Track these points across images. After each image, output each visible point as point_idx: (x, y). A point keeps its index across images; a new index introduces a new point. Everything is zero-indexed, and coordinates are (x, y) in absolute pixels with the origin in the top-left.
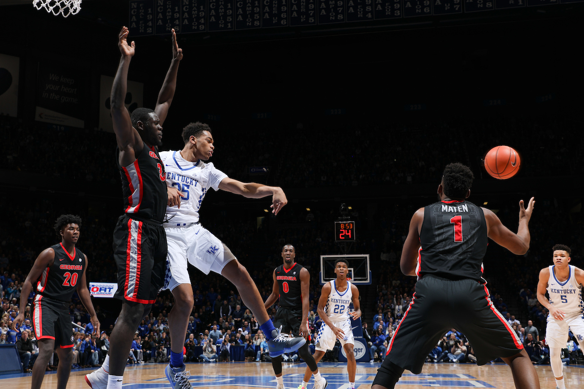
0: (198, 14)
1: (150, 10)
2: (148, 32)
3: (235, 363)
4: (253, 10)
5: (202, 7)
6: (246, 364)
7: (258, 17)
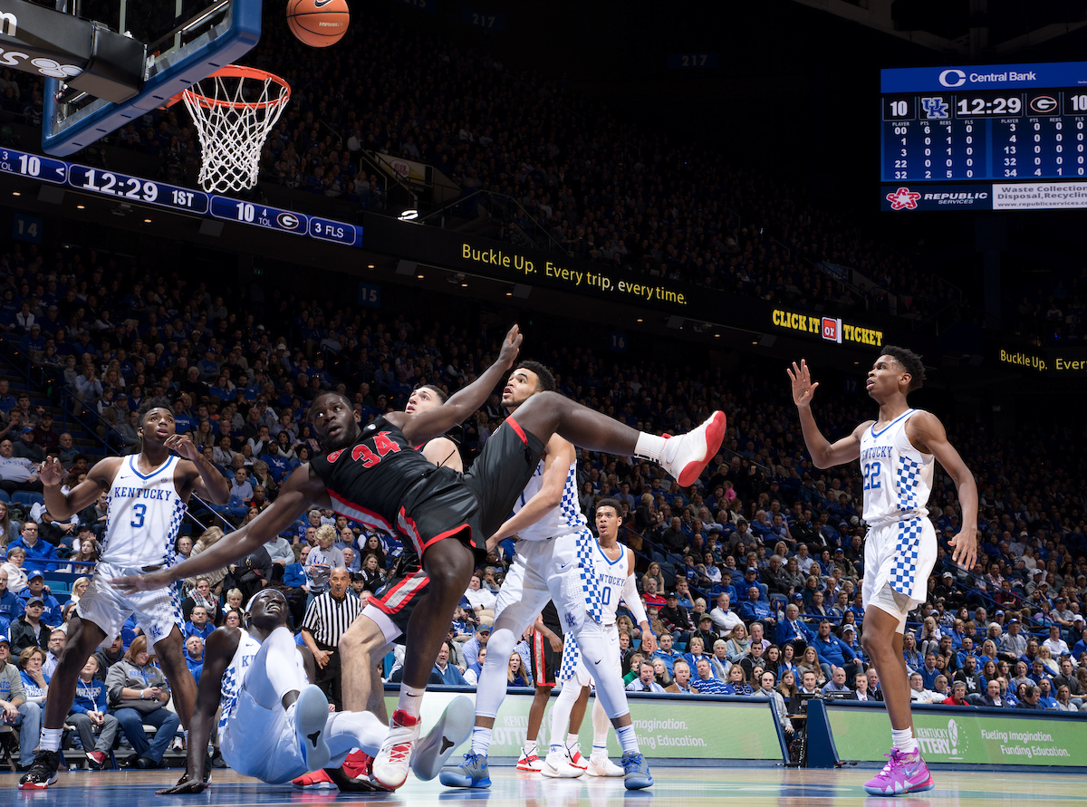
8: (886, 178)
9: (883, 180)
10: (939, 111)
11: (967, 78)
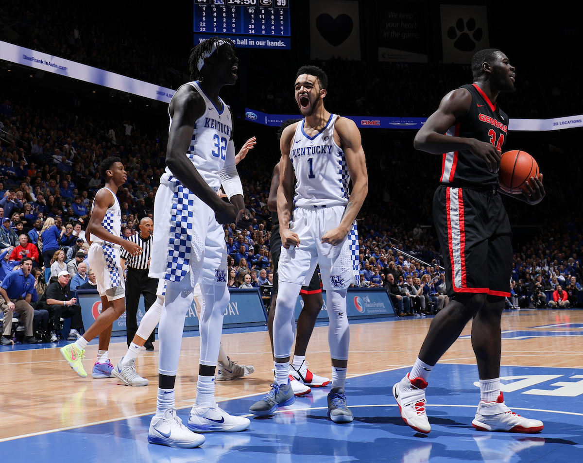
8: (196, 30)
9: (194, 31)
10: (220, 0)
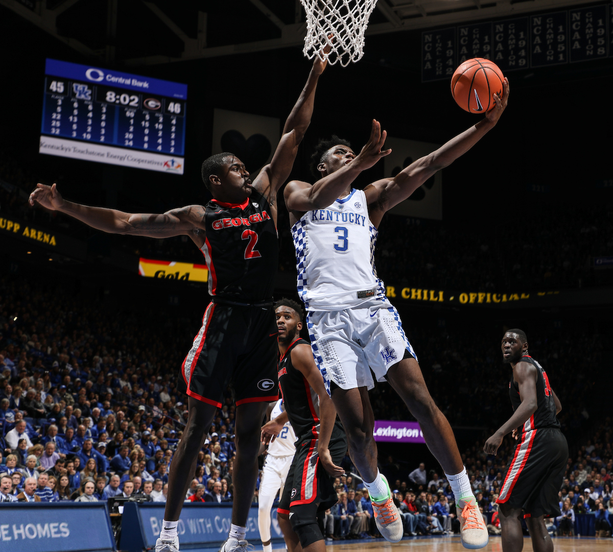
0: (517, 44)
1: (450, 43)
2: (447, 73)
3: (581, 538)
4: (595, 33)
5: (522, 34)
6: (597, 540)
7: (603, 42)
8: (45, 131)
9: (42, 131)
10: (85, 94)
11: (105, 76)
